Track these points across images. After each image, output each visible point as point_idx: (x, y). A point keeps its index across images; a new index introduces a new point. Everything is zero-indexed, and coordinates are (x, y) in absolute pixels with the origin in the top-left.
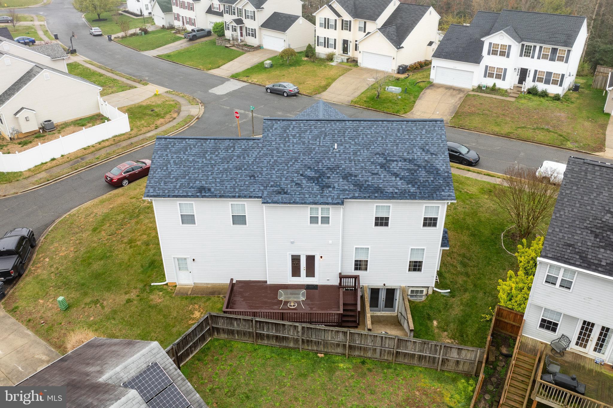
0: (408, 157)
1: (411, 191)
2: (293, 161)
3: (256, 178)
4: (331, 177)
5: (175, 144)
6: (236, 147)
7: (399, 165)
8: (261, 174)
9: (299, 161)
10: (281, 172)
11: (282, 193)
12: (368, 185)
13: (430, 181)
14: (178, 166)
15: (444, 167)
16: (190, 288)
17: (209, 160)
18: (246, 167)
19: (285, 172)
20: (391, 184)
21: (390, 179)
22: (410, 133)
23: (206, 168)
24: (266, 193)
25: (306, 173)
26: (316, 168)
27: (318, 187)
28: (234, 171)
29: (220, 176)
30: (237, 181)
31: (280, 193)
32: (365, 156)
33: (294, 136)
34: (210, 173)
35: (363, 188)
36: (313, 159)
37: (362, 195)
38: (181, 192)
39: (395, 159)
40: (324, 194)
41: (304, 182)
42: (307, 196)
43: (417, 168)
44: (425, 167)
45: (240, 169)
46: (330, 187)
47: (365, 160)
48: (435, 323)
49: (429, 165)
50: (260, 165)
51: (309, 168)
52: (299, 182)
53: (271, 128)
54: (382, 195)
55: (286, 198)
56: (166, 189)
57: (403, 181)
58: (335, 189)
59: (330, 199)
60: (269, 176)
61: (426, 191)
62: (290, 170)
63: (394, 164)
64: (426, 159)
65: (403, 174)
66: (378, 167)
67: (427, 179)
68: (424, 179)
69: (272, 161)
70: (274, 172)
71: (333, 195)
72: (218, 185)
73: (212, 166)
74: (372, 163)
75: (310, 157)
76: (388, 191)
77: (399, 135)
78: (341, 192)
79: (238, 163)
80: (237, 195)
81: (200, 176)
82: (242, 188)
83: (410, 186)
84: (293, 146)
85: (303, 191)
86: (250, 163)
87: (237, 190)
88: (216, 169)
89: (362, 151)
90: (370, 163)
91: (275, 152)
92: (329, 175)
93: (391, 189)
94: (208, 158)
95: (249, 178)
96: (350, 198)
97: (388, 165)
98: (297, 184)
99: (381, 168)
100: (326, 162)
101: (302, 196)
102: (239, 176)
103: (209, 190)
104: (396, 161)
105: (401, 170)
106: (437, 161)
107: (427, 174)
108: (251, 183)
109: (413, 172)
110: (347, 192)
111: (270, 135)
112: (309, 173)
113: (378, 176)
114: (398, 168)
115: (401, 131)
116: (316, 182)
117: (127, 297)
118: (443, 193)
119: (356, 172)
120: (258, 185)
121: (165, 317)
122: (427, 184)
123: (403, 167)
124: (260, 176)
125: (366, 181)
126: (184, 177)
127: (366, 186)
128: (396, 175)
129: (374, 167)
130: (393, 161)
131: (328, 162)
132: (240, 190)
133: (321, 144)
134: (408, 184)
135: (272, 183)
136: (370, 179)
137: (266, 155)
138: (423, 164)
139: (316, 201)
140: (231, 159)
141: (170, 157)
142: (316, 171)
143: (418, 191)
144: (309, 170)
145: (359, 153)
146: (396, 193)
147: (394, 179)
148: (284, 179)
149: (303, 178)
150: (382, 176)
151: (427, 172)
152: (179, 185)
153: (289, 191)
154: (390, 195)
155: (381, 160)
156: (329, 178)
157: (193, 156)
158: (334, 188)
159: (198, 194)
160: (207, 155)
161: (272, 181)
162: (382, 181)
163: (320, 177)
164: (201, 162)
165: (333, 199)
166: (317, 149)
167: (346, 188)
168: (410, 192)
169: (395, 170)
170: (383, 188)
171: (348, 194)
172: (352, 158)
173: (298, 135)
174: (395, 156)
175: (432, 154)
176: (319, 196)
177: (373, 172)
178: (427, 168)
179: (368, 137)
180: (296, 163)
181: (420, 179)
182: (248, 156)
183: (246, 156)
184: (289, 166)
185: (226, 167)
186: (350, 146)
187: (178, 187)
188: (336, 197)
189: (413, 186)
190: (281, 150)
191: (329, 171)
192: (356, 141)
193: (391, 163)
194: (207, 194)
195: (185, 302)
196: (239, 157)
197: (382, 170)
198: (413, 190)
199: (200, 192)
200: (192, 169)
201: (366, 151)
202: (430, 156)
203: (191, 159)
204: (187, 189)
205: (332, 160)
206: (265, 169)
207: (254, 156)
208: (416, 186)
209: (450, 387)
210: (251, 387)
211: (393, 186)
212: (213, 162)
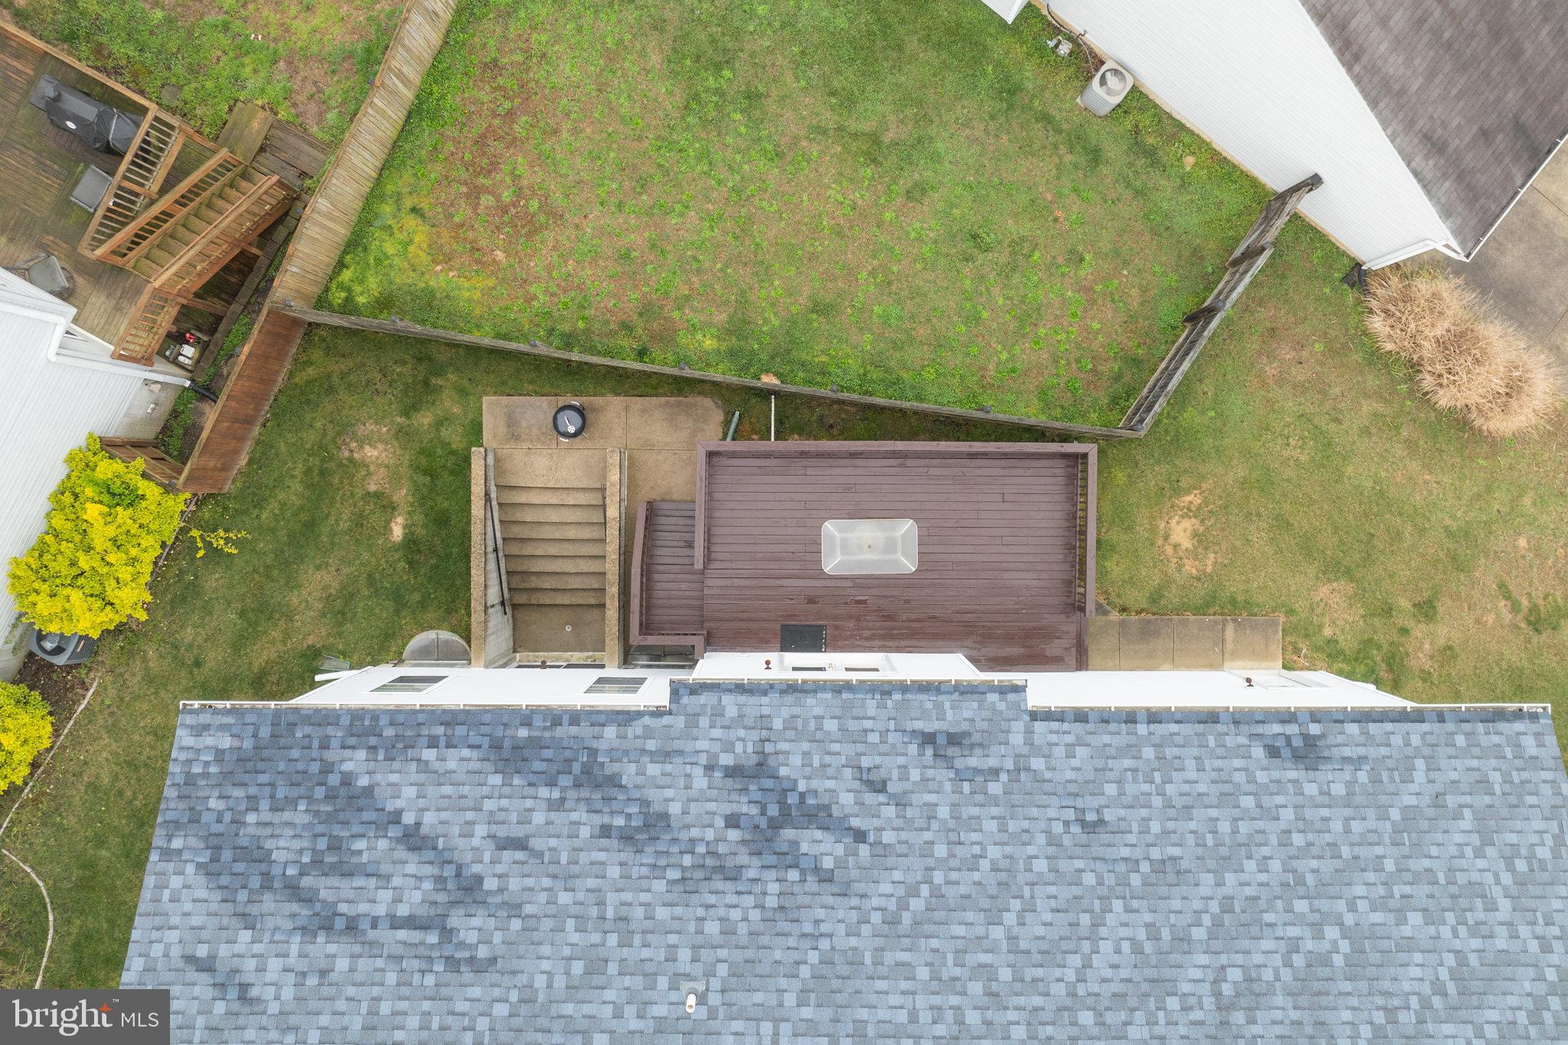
0: (332, 948)
1: (362, 754)
2: (906, 918)
3: (1070, 814)
4: (720, 822)
7: (386, 896)
8: (1053, 841)
9: (876, 918)
10: (960, 851)
11: (941, 740)
12: (552, 784)
13: (264, 805)
14: (1461, 878)
15: (176, 882)
17: (1324, 916)
18: (1135, 880)
19: (941, 851)
20: (447, 790)
21: (444, 815)
23: (1327, 866)
24: (1017, 738)
25: (840, 850)
26: (793, 875)
27: (783, 771)
28: (1187, 855)
29: (1244, 827)
30: (1157, 801)
31: (954, 739)
32: (546, 950)
35: (576, 768)
36: (808, 928)
37: (584, 730)
38: (1397, 740)
39: (402, 934)
40: (755, 735)
41: (847, 799)
42: (831, 725)
43: (306, 882)
44: (267, 885)
45: (1160, 866)
46: (732, 772)
47: (547, 924)
48: (397, 532)
49: (242, 896)
50: (1066, 893)
51: (826, 878)
52: (870, 798)
54: (499, 732)
55: (924, 715)
56: (1466, 753)
57: (389, 807)
58: (703, 759)
59: (731, 712)
60: (1012, 826)
61: (295, 753)
62: (917, 863)
63: (412, 900)
64: (245, 936)
65: (382, 844)
66: (490, 884)
67: (276, 818)
68: (287, 816)
69: (1010, 918)
70: (994, 852)
71: (717, 733)
72: (1239, 777)
73: (1300, 881)
74: (514, 909)
75: (825, 944)
76: (466, 752)
78: (678, 745)
79: (1176, 904)
80: (1142, 729)
81: (1337, 826)
82: (1127, 763)
83: (363, 781)
85: (848, 749)
86: (1118, 905)
87: (1149, 753)
88: (1275, 865)
89: (560, 981)
90: (528, 909)
91: (1004, 972)
92: (733, 835)
93: (451, 765)
94: (1332, 932)
95: (1108, 815)
96: (639, 714)
97: (442, 898)
98: (880, 787)
99: (479, 879)
101: (853, 725)
102: (1155, 827)
103: (1273, 752)
104: (396, 923)
105: (385, 868)
106: (196, 921)
107: (269, 844)
109: (330, 859)
110: (651, 745)
113: (501, 832)
114: (396, 881)
116: (792, 799)
118: (226, 742)
119: (602, 856)
120: (1057, 777)
122: (281, 793)
123: (373, 881)
124: (1058, 828)
125: (557, 805)
126: (1410, 814)
127: (565, 781)
128: (414, 840)
129: (514, 884)
130: (411, 922)
131: (735, 914)
132: (1132, 750)
134: (369, 791)
135: (995, 788)
136: (539, 818)
137: (1049, 954)
138: (268, 902)
139: (789, 699)
140: (1217, 923)
142: (790, 859)
143: (330, 755)
144: (828, 863)
145: (577, 967)
146: (433, 743)
147: (429, 818)
148: (943, 812)
149: (855, 822)
150: (481, 830)
151: (266, 858)
152: (1419, 776)
153: (913, 749)
154: (460, 730)
155: (469, 926)
156: (732, 822)
157: (1409, 945)
158: (709, 768)
159: (1314, 729)
160: (1345, 946)
161: (995, 801)
162: (489, 805)
163: (775, 825)
164: (1363, 905)
165: (718, 713)
166: (789, 999)
167: (653, 769)
168: (373, 749)
169: (411, 868)
170: (488, 767)
171: (648, 733)
172: (613, 939)
174: (399, 950)
176: (777, 724)
177: (520, 855)
178: (255, 882)
180: (892, 905)
181: (306, 819)
182: (1137, 949)
183: (1148, 947)
184: (925, 889)
185: (1230, 878)
187: (1420, 763)
188: (704, 722)
189: (347, 780)
190: (976, 987)
191: (730, 862)
193: (423, 911)
194: (1277, 728)
196: (1182, 940)
197: (476, 869)
198: (355, 762)
199: (1310, 741)
200: (1389, 865)
201: (540, 980)
202: (224, 951)
203: (1415, 918)
204: (1372, 752)
205: (712, 928)
206: (1041, 865)
207: (1106, 947)
208: (334, 780)
209: (402, 278)
210: (967, 269)
211: (441, 778)
212: (1301, 906)
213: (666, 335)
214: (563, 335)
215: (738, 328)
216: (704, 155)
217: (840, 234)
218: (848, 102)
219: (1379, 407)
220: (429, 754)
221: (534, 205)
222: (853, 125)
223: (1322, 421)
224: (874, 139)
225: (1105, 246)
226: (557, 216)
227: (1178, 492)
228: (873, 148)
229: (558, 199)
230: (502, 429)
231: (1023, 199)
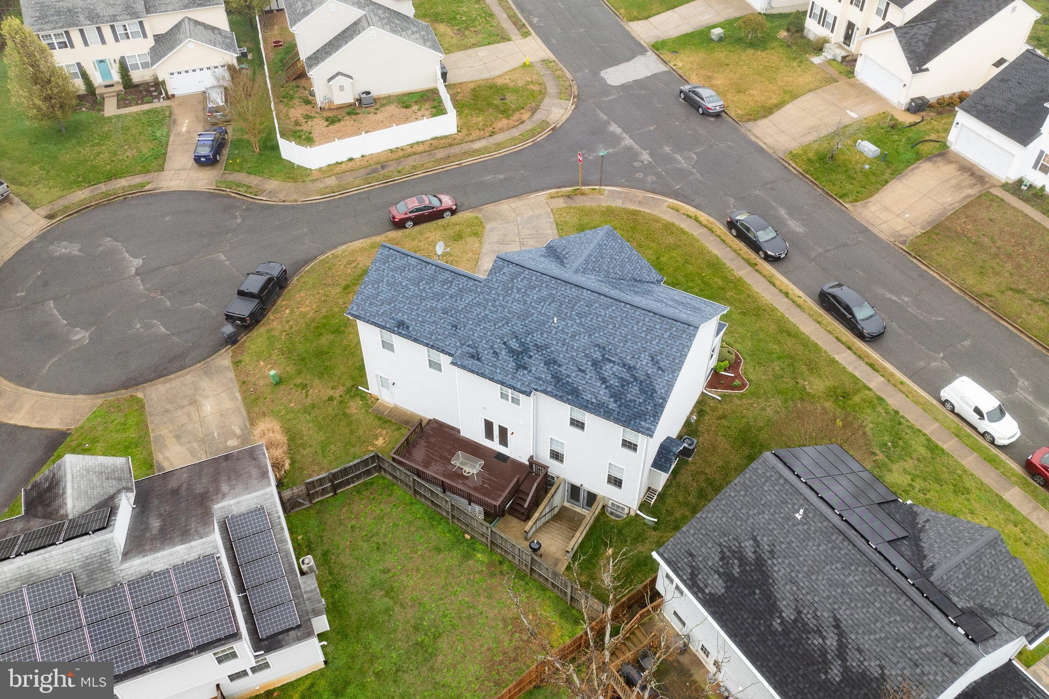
0: (630, 362)
1: (610, 407)
2: (504, 323)
3: (458, 331)
4: (533, 358)
5: (396, 258)
6: (454, 284)
7: (614, 369)
8: (465, 326)
9: (510, 325)
10: (485, 332)
11: (476, 358)
12: (568, 382)
13: (637, 403)
14: (389, 288)
15: (663, 391)
16: (389, 408)
17: (421, 291)
18: (453, 312)
19: (489, 333)
20: (593, 390)
21: (595, 384)
22: (650, 330)
23: (413, 300)
24: (459, 351)
25: (510, 342)
26: (523, 340)
27: (514, 364)
28: (440, 313)
29: (424, 314)
30: (438, 326)
31: (473, 357)
32: (582, 344)
33: (519, 290)
34: (415, 308)
35: (560, 384)
36: (525, 328)
37: (555, 392)
38: (381, 320)
39: (613, 359)
40: (516, 375)
41: (503, 353)
42: (498, 371)
43: (632, 380)
44: (641, 382)
45: (446, 313)
46: (526, 368)
47: (580, 350)
49: (648, 382)
50: (469, 315)
51: (516, 337)
52: (498, 351)
53: (500, 272)
54: (575, 400)
55: (476, 365)
56: (369, 312)
57: (607, 391)
58: (531, 374)
59: (519, 383)
60: (471, 333)
61: (626, 414)
62: (495, 333)
63: (609, 366)
64: (649, 372)
65: (612, 382)
66: (590, 363)
67: (635, 398)
68: (632, 398)
69: (483, 314)
70: (478, 329)
71: (525, 379)
72: (418, 325)
73: (421, 299)
75: (523, 323)
76: (585, 397)
77: (635, 329)
78: (535, 380)
79: (448, 304)
80: (431, 343)
81: (406, 307)
82: (439, 337)
83: (612, 400)
84: (513, 302)
85: (497, 364)
86: (460, 309)
87: (433, 337)
88: (423, 304)
89: (582, 336)
90: (583, 354)
91: (490, 304)
92: (532, 354)
93: (589, 396)
94: (421, 288)
95: (450, 327)
96: (541, 391)
97: (602, 364)
98: (495, 353)
99: (592, 366)
100: (537, 337)
101: (493, 369)
102: (442, 321)
103: (408, 327)
104: (614, 362)
105: (613, 376)
106: (660, 380)
107: (638, 392)
108: (450, 335)
109: (625, 383)
110: (541, 382)
111: (494, 280)
112: (514, 344)
113: (583, 375)
114: (611, 372)
115: (640, 324)
116: (515, 357)
117: (331, 393)
118: (643, 423)
119: (563, 360)
120: (456, 340)
121: (352, 432)
122: (632, 405)
123: (617, 374)
124: (462, 329)
125: (568, 376)
126: (389, 304)
127: (564, 381)
128: (604, 380)
129: (585, 361)
130: (611, 361)
131: (539, 336)
132: (437, 339)
133: (543, 311)
134: (611, 397)
135: (470, 342)
136: (573, 375)
137: (479, 304)
138: (642, 378)
139: (504, 381)
140: (442, 297)
141: (385, 274)
142: (522, 344)
143: (617, 409)
144: (514, 340)
145: (577, 338)
146: (592, 403)
147: (599, 384)
148: (484, 341)
149: (504, 347)
150: (588, 377)
151: (640, 389)
152: (382, 311)
153: (483, 358)
154: (584, 404)
155: (597, 355)
156: (531, 357)
157: (408, 280)
158: (530, 371)
159: (396, 329)
160: (421, 284)
161: (472, 340)
162: (584, 382)
163: (522, 353)
164: (412, 290)
165: (522, 384)
166: (536, 315)
167: (543, 376)
168: (607, 407)
169: (607, 374)
170: (581, 392)
171: (540, 385)
172: (567, 341)
173: (523, 290)
174: (615, 356)
175: (660, 368)
176: (510, 376)
177: (581, 367)
178: (644, 384)
179: (600, 319)
180: (505, 326)
181: (628, 395)
182: (461, 298)
183: (459, 298)
184: (497, 327)
185: (434, 305)
186: (572, 325)
187: (380, 313)
188: (527, 383)
189: (615, 401)
190: (497, 303)
191: (535, 348)
192: (583, 320)
193: (607, 363)
194: (403, 332)
195: (376, 422)
196: (451, 297)
197: (592, 368)
198: (612, 406)
199: (398, 327)
200: (401, 296)
201: (586, 338)
202: (655, 371)
203: (404, 284)
204: (387, 319)
205: (545, 335)
206: (470, 322)
207: (467, 302)
208: (619, 403)
209: (568, 626)
210: (387, 540)
211: (593, 393)
212: (424, 295)
213: (491, 565)
214: (523, 580)
215: (467, 556)
216: (445, 616)
217: (418, 569)
218: (387, 610)
219: (302, 450)
220: (594, 400)
221: (510, 627)
222: (391, 603)
223: (320, 454)
224: (387, 594)
225: (342, 527)
226: (504, 620)
227: (374, 451)
228: (389, 592)
229: (501, 625)
230: (560, 564)
231: (356, 553)
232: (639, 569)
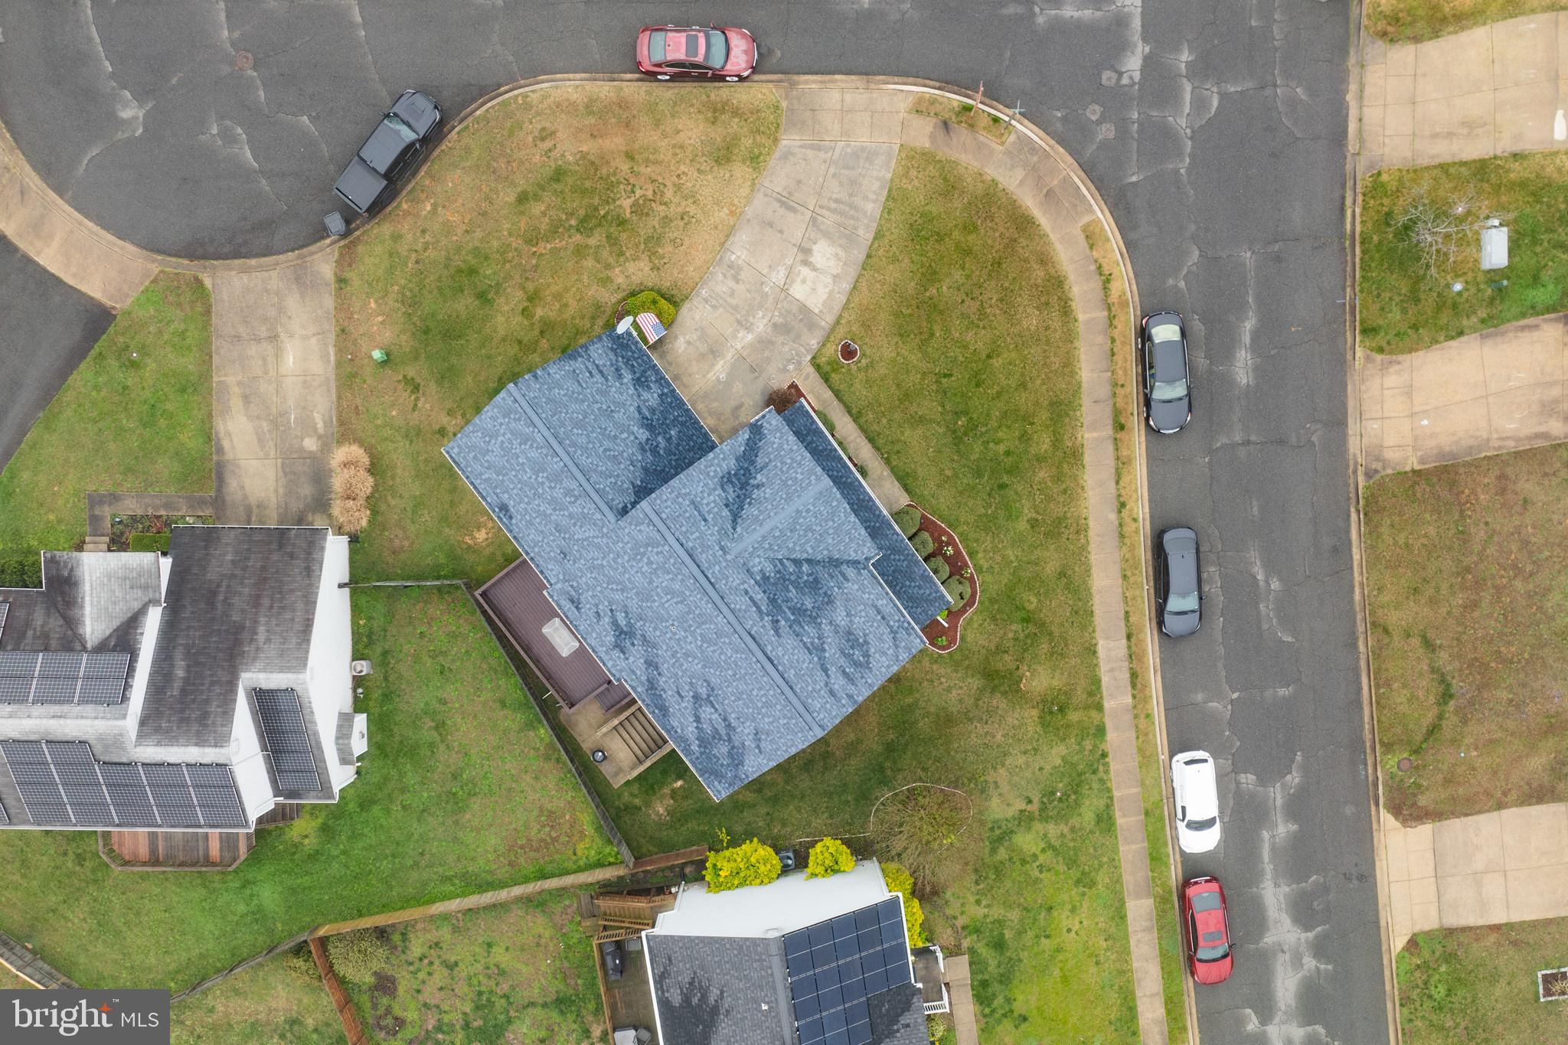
0: (732, 720)
2: (619, 587)
3: (565, 561)
4: (636, 647)
5: (519, 419)
6: (579, 502)
7: (713, 716)
8: (575, 562)
9: (625, 594)
10: (595, 583)
11: (575, 604)
12: (661, 695)
13: (720, 762)
14: (502, 453)
15: (750, 769)
17: (538, 483)
18: (567, 536)
19: (599, 588)
20: (683, 720)
21: (688, 716)
22: (768, 705)
23: (527, 489)
24: (559, 586)
25: (618, 613)
26: (632, 621)
27: (613, 639)
28: (552, 527)
29: (534, 515)
30: (545, 541)
31: (573, 602)
32: (693, 669)
33: (650, 563)
34: (526, 500)
35: (653, 692)
36: (640, 609)
39: (717, 706)
41: (607, 619)
43: (726, 737)
44: (733, 747)
45: (559, 531)
46: (624, 653)
47: (688, 673)
48: (679, 783)
49: (740, 750)
50: (584, 552)
51: (626, 612)
52: (602, 614)
53: (636, 525)
55: (573, 612)
56: (471, 467)
60: (580, 574)
62: (606, 592)
63: (709, 709)
64: (746, 743)
65: (705, 726)
66: (691, 694)
67: (720, 756)
68: (718, 754)
69: (599, 562)
70: (588, 575)
71: (618, 662)
73: (535, 494)
74: (691, 683)
75: (640, 603)
77: (754, 693)
78: (628, 670)
79: (564, 522)
80: (532, 555)
81: (515, 491)
82: (543, 554)
83: (698, 743)
84: (637, 572)
85: (595, 627)
86: (576, 537)
87: (536, 550)
88: (536, 502)
89: (696, 661)
90: (689, 680)
91: (611, 556)
92: (636, 642)
93: (677, 724)
94: (540, 480)
95: (558, 552)
96: (629, 685)
97: (703, 702)
98: (597, 613)
99: (693, 697)
100: (649, 628)
101: (589, 629)
102: (552, 537)
103: (511, 518)
104: (716, 710)
105: (709, 721)
106: (753, 757)
107: (726, 753)
108: (555, 559)
109: (717, 736)
110: (633, 677)
111: (627, 531)
112: (621, 618)
113: (680, 699)
114: (709, 716)
115: (762, 692)
116: (617, 632)
118: (716, 783)
119: (665, 671)
120: (560, 570)
121: (453, 504)
122: (715, 760)
124: (571, 562)
125: (664, 690)
126: (497, 474)
127: (658, 692)
128: (698, 720)
129: (687, 688)
130: (713, 706)
131: (651, 629)
132: (539, 555)
133: (666, 605)
134: (697, 739)
135: (575, 584)
136: (670, 692)
137: (599, 547)
138: (736, 744)
139: (596, 650)
140: (560, 510)
141: (502, 431)
142: (630, 624)
143: (698, 754)
144: (623, 614)
145: (690, 659)
146: (676, 732)
147: (691, 720)
148: (590, 593)
149: (610, 613)
150: (684, 705)
151: (729, 751)
152: (487, 476)
153: (582, 610)
154: (668, 727)
155: (703, 691)
156: (633, 644)
157: (527, 458)
158: (627, 659)
159: (497, 510)
160: (541, 474)
161: (577, 582)
162: (677, 707)
163: (626, 633)
164: (528, 475)
165: (614, 666)
166: (657, 604)
167: (638, 673)
168: (690, 746)
169: (704, 715)
170: (670, 714)
171: (632, 680)
172: (678, 655)
173: (654, 566)
174: (720, 704)
175: (758, 747)
176: (604, 649)
177: (681, 691)
178: (735, 750)
179: (723, 657)
180: (619, 592)
181: (715, 749)
182: (581, 527)
183: (579, 524)
184: (610, 586)
185: (548, 512)
186: (691, 643)
189: (700, 746)
190: (620, 561)
191: (642, 638)
192: (705, 645)
193: (709, 705)
196: (571, 516)
197: (691, 699)
198: (695, 747)
199: (501, 509)
200: (514, 473)
201: (700, 666)
202: (753, 745)
203: (521, 460)
204: (491, 492)
205: (658, 633)
206: (582, 561)
207: (587, 534)
208: (702, 750)
209: (599, 842)
210: (453, 667)
211: (681, 723)
212: (540, 491)
213: (550, 746)
215: (530, 725)
216: (485, 777)
217: (475, 716)
218: (432, 746)
220: (679, 731)
221: (543, 818)
222: (438, 738)
224: (437, 728)
225: (410, 628)
226: (541, 809)
227: (469, 547)
228: (440, 726)
229: (535, 813)
230: (621, 775)
231: (417, 667)
232: (697, 816)
